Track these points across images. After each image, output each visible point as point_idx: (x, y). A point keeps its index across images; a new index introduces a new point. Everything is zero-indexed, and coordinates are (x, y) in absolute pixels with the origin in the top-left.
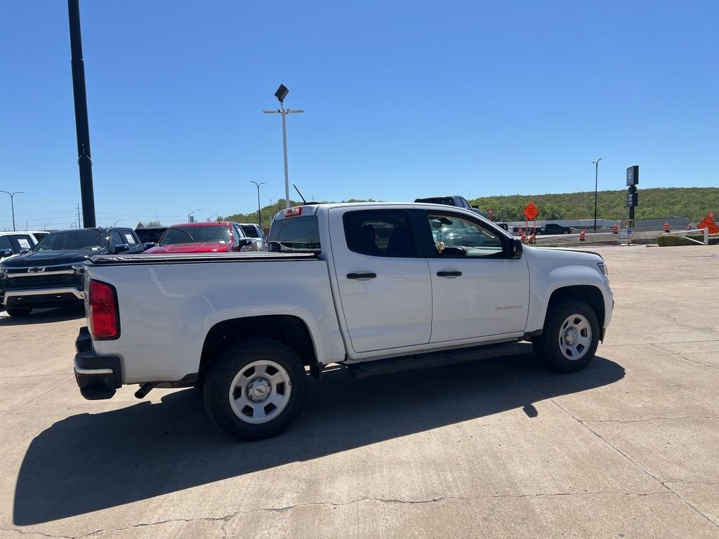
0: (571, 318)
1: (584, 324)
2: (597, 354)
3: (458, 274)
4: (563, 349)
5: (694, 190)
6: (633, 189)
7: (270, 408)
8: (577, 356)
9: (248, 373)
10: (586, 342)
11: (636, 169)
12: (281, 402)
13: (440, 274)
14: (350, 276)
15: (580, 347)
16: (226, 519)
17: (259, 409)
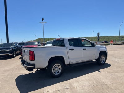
0: (102, 56)
1: (104, 57)
2: (106, 62)
3: (86, 49)
4: (101, 61)
5: (107, 36)
6: (98, 36)
7: (58, 72)
8: (103, 63)
9: (55, 66)
10: (104, 60)
11: (99, 33)
12: (60, 71)
13: (83, 49)
14: (70, 50)
15: (103, 61)
16: (59, 90)
17: (56, 72)
